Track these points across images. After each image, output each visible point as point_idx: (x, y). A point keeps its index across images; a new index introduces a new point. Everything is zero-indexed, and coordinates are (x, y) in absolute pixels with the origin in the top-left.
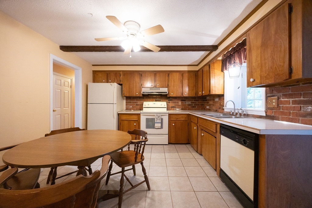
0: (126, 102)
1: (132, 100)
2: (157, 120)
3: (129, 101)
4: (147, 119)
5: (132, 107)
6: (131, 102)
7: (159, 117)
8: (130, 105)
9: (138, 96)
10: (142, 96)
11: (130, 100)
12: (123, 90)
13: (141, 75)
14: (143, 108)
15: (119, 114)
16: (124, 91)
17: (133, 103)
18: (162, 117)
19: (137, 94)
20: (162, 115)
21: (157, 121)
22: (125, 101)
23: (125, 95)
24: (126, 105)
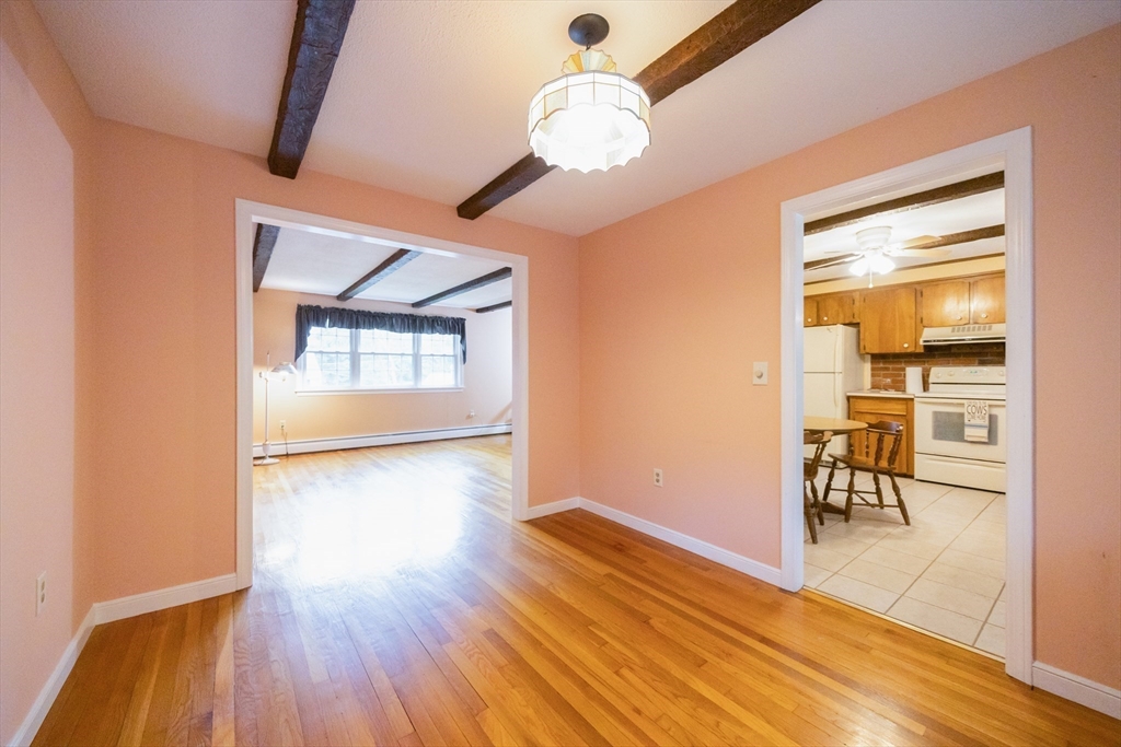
0: (873, 369)
1: (893, 362)
2: (973, 417)
3: (881, 365)
4: (935, 413)
5: (893, 381)
6: (887, 369)
7: (979, 410)
8: (886, 376)
9: (909, 351)
10: (922, 351)
11: (884, 363)
12: (862, 337)
13: (919, 295)
14: (931, 386)
15: (848, 398)
16: (864, 339)
17: (894, 369)
18: (995, 411)
19: (906, 345)
20: (990, 406)
21: (972, 422)
22: (868, 366)
23: (868, 350)
24: (873, 375)
